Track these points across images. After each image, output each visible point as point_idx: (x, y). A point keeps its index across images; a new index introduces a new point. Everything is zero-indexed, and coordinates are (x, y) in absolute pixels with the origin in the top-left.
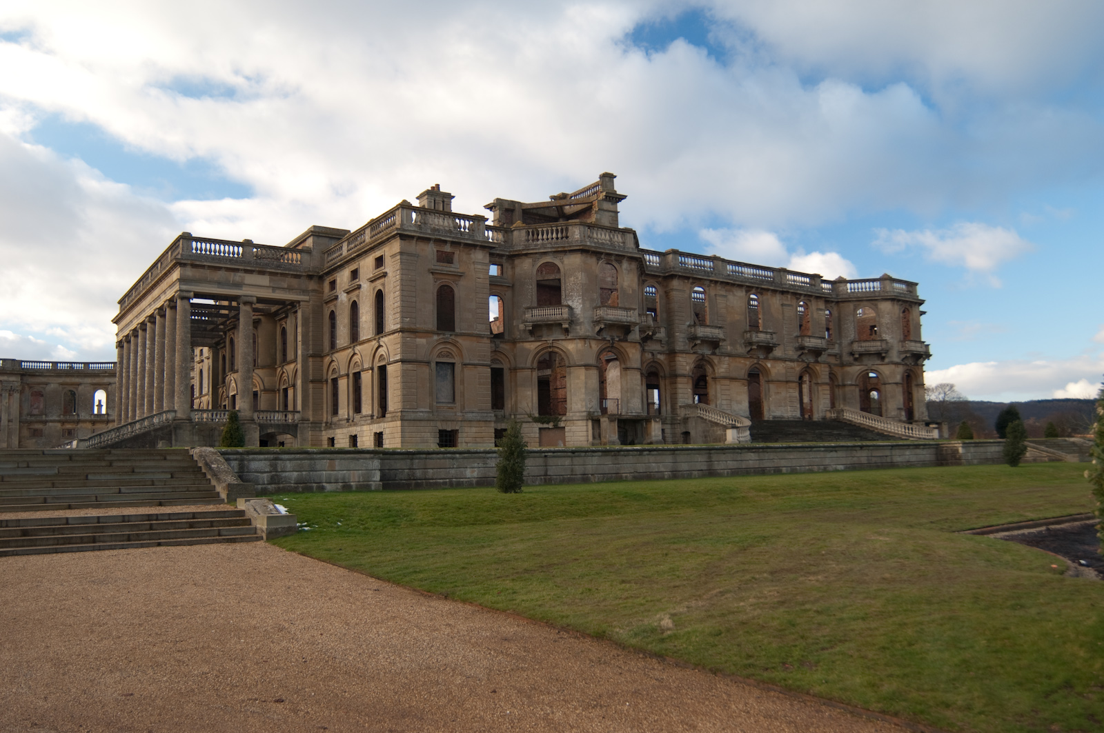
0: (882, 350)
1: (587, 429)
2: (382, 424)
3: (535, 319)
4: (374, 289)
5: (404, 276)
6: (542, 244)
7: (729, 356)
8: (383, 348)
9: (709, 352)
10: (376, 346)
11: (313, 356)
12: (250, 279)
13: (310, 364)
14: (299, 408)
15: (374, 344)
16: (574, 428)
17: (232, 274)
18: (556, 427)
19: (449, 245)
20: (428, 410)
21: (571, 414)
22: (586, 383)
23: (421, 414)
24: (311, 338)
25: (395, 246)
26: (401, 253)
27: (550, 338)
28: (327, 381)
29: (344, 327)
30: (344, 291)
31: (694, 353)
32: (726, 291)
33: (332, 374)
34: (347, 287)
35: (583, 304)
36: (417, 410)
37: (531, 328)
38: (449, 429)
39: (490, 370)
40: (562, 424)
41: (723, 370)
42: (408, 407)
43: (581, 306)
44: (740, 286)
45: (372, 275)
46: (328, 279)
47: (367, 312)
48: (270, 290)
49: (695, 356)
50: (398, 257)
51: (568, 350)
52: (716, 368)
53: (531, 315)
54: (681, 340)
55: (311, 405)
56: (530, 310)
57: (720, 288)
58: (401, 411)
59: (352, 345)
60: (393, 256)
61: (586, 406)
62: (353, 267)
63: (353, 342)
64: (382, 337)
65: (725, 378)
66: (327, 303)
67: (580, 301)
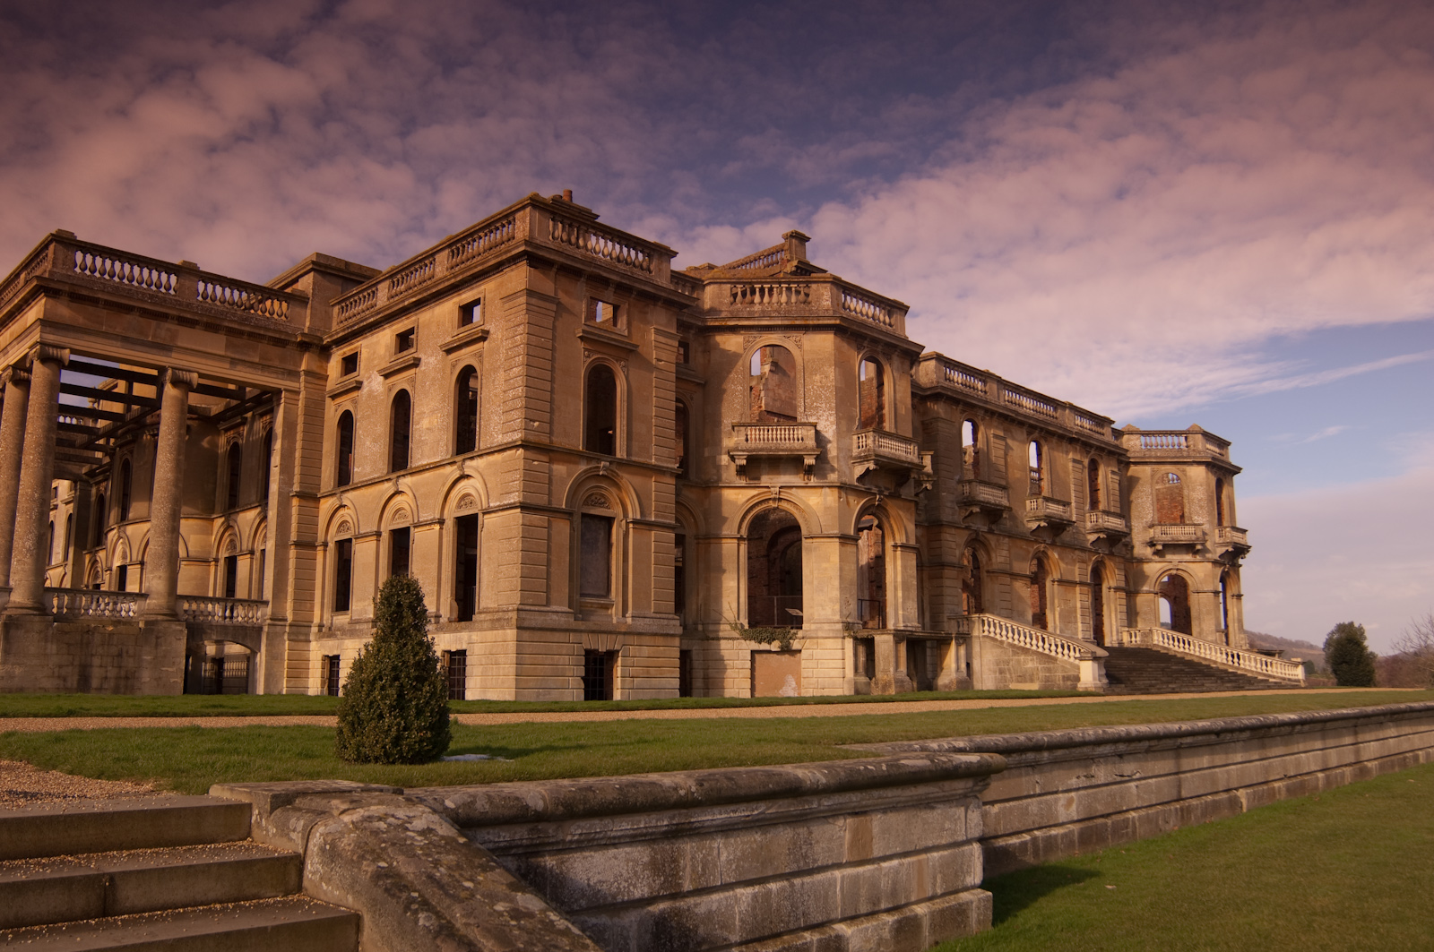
0: (1198, 539)
1: (844, 654)
2: (464, 635)
3: (752, 444)
4: (454, 366)
5: (533, 338)
6: (763, 311)
7: (1009, 537)
8: (471, 481)
9: (985, 529)
10: (457, 474)
11: (300, 495)
12: (186, 337)
13: (294, 511)
14: (268, 594)
15: (452, 472)
16: (818, 653)
17: (154, 323)
18: (786, 650)
19: (611, 289)
20: (566, 609)
21: (813, 627)
22: (841, 569)
23: (555, 617)
24: (297, 462)
25: (518, 277)
26: (530, 293)
27: (774, 481)
28: (325, 545)
29: (375, 441)
30: (379, 371)
31: (967, 528)
32: (1005, 430)
33: (339, 531)
34: (384, 365)
35: (837, 425)
36: (548, 609)
37: (744, 462)
38: (602, 649)
39: (673, 535)
40: (796, 645)
41: (1000, 559)
42: (531, 601)
43: (834, 427)
44: (1021, 424)
45: (449, 339)
46: (341, 352)
47: (433, 412)
48: (228, 366)
49: (967, 532)
50: (523, 299)
51: (808, 506)
52: (993, 555)
53: (744, 438)
54: (949, 504)
55: (290, 589)
56: (743, 428)
57: (995, 424)
58: (518, 610)
59: (394, 476)
60: (508, 298)
61: (841, 611)
62: (401, 325)
63: (393, 471)
64: (472, 458)
65: (1004, 573)
66: (334, 397)
67: (832, 419)
